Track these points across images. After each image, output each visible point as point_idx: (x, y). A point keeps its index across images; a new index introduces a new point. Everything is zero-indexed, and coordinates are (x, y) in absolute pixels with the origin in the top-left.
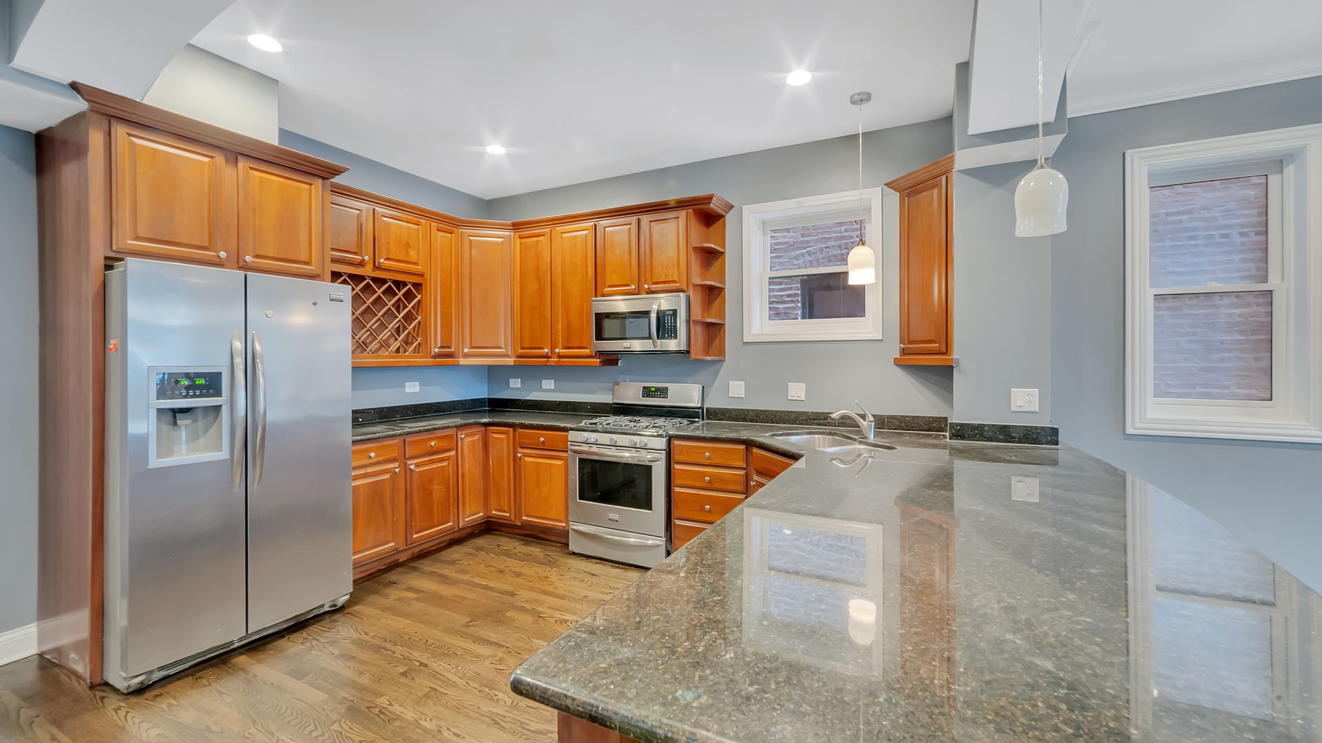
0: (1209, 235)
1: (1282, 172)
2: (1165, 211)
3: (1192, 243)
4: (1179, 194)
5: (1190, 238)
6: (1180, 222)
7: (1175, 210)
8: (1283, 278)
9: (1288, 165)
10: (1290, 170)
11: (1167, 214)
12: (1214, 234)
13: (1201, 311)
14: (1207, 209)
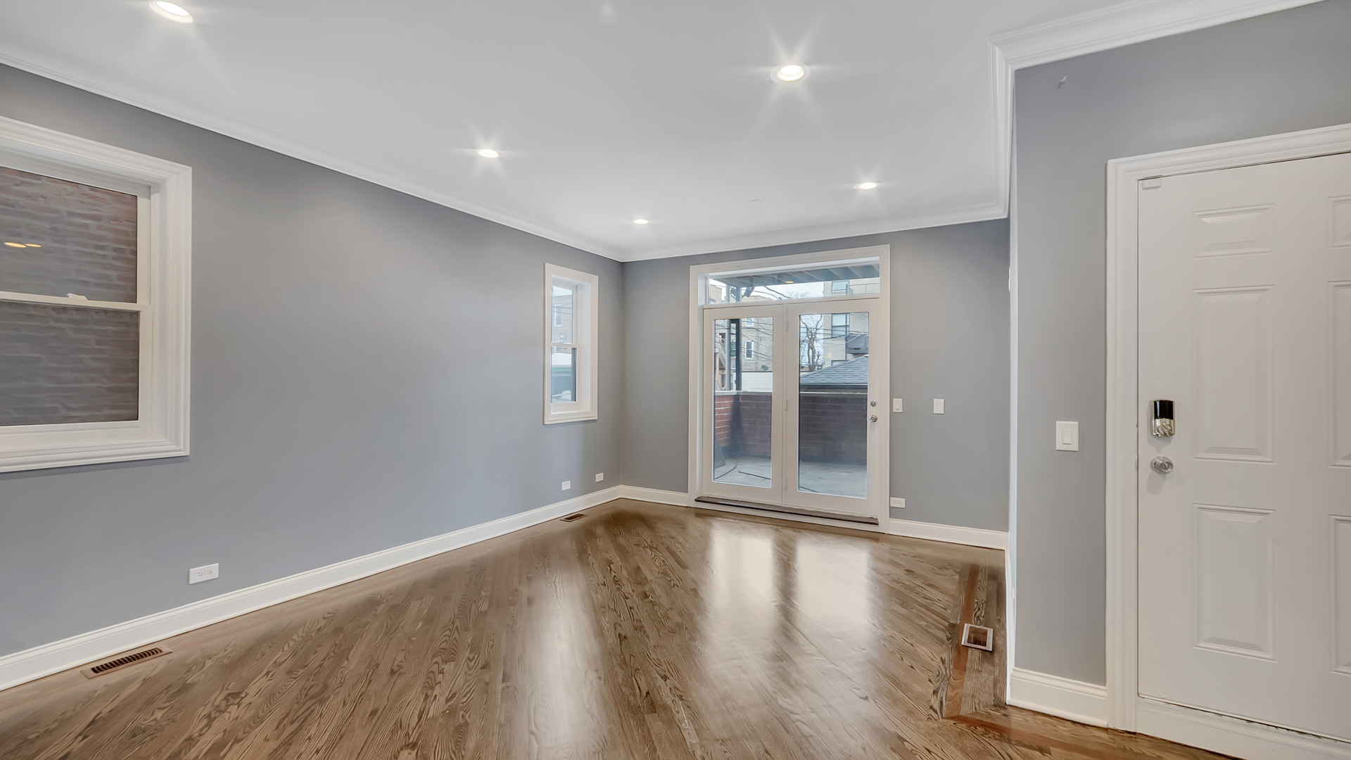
0: (118, 248)
1: (150, 198)
2: (67, 209)
3: (100, 252)
4: (84, 194)
5: (98, 247)
6: (86, 226)
7: (80, 211)
8: (150, 300)
9: (154, 193)
10: (155, 197)
11: (70, 214)
12: (125, 249)
13: (110, 328)
14: (117, 220)
